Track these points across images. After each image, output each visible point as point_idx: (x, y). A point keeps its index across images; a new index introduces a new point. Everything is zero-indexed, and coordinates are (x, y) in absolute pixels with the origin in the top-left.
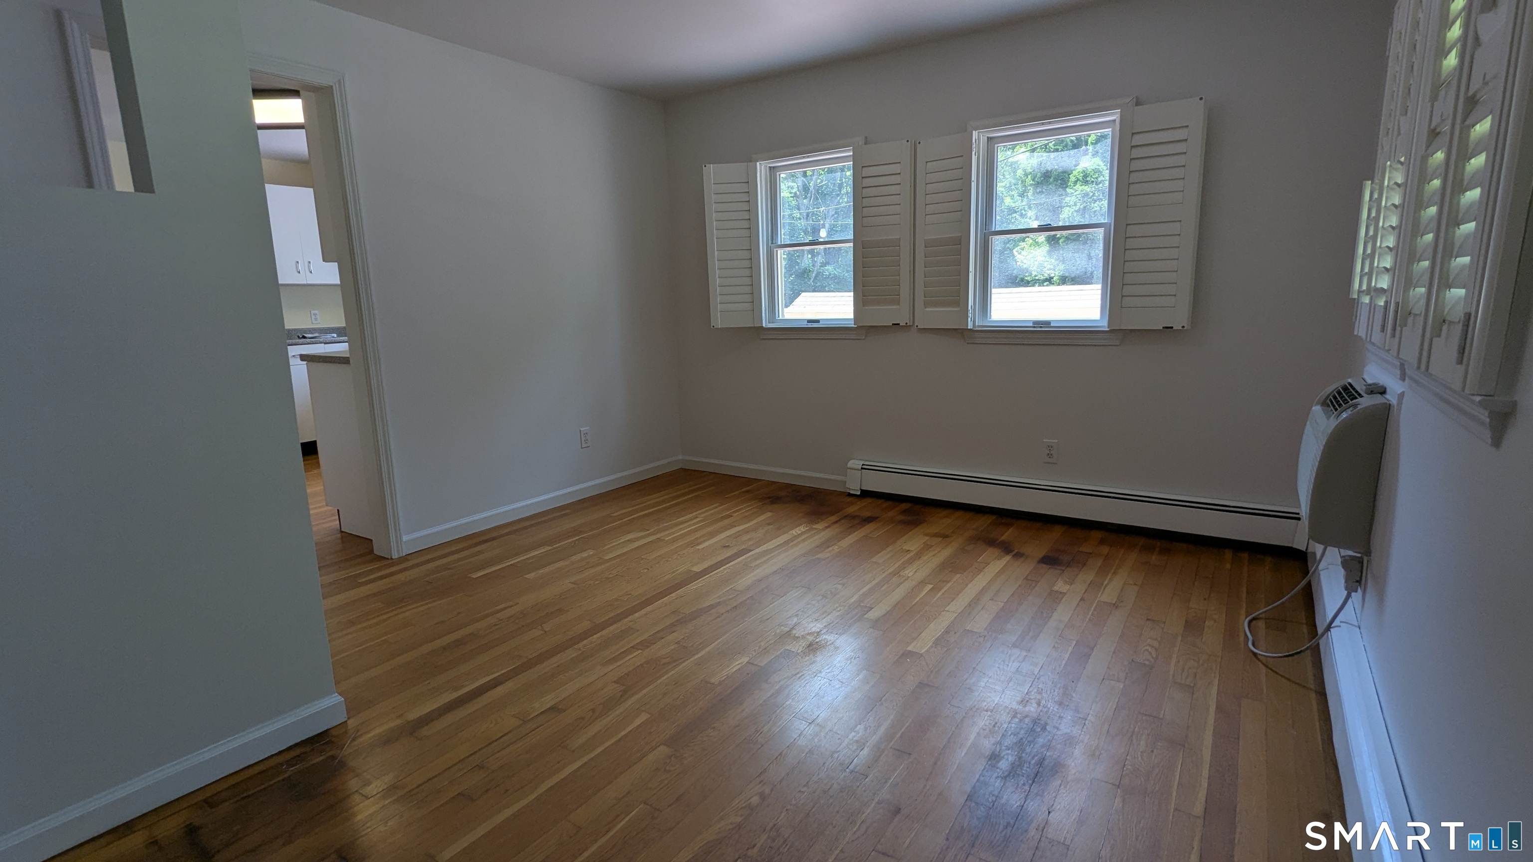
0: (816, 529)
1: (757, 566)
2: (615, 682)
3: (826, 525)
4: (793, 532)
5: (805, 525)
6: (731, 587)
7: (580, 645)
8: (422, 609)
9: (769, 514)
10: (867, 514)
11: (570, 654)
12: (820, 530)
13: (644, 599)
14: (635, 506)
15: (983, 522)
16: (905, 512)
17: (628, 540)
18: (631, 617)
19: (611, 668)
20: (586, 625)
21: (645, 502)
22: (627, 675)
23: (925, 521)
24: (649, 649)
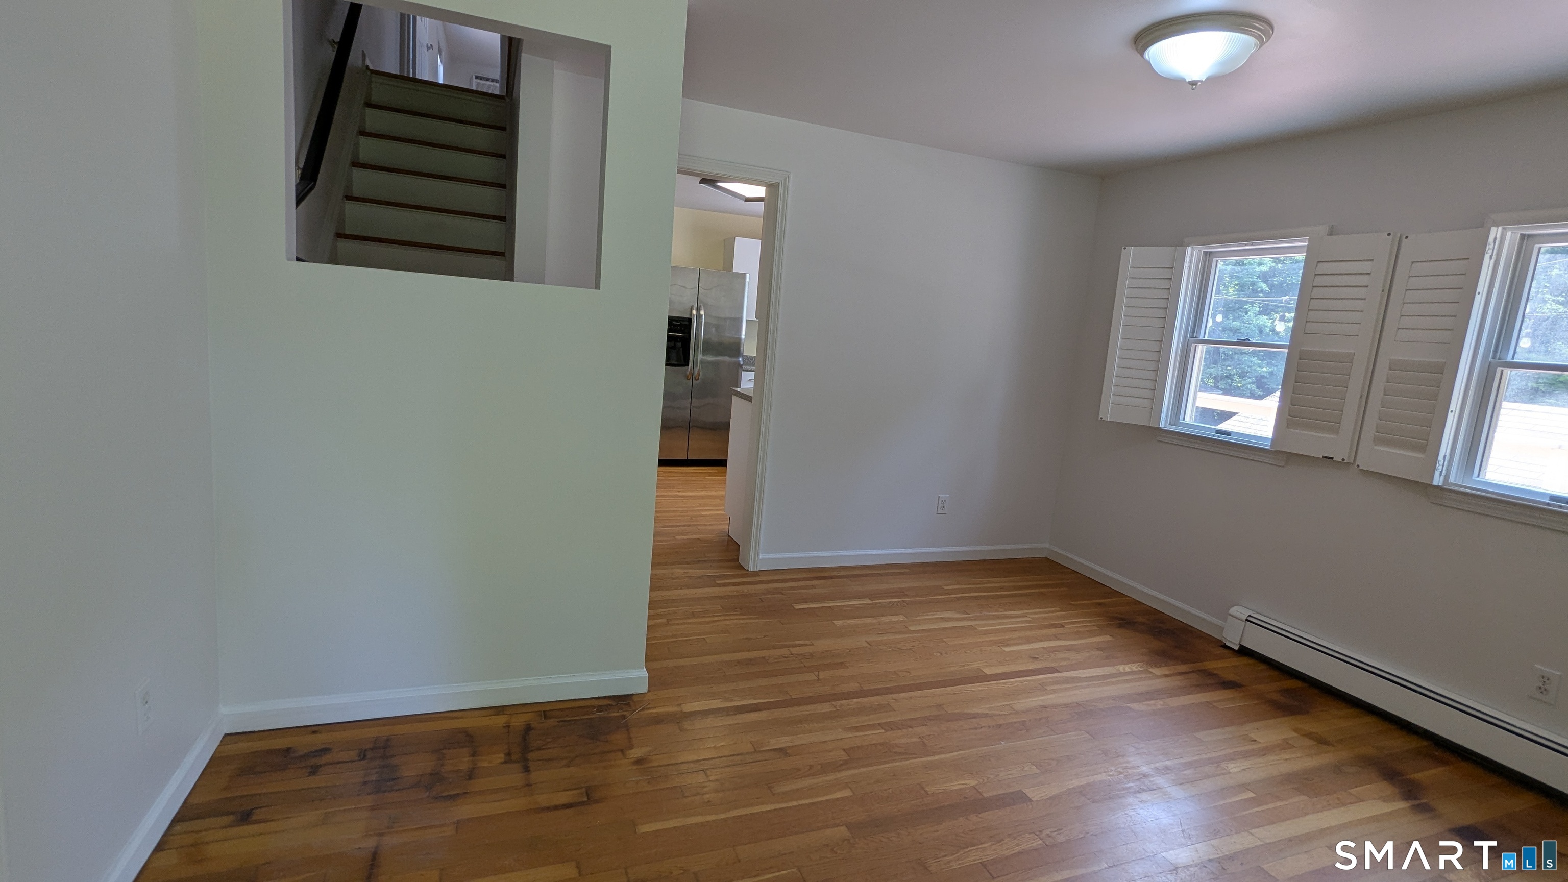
0: (1151, 673)
1: (1054, 691)
2: (844, 750)
3: (1167, 672)
4: (1121, 668)
5: (1141, 664)
6: (1009, 703)
7: (839, 703)
8: (742, 621)
9: (1107, 638)
10: (1231, 677)
11: (826, 708)
12: (1157, 676)
13: (918, 682)
14: (974, 584)
15: (1398, 743)
16: (1286, 692)
17: (942, 618)
18: (897, 694)
19: (850, 735)
20: (853, 686)
21: (984, 584)
22: (858, 747)
23: (1307, 712)
24: (892, 732)
